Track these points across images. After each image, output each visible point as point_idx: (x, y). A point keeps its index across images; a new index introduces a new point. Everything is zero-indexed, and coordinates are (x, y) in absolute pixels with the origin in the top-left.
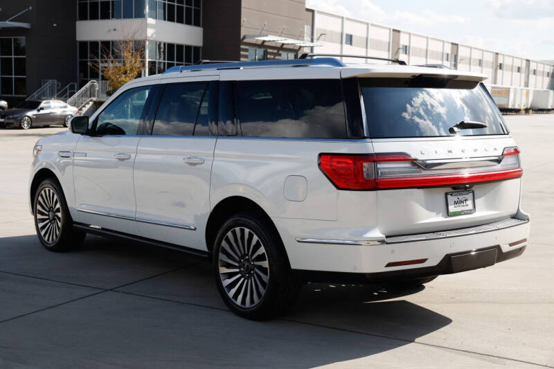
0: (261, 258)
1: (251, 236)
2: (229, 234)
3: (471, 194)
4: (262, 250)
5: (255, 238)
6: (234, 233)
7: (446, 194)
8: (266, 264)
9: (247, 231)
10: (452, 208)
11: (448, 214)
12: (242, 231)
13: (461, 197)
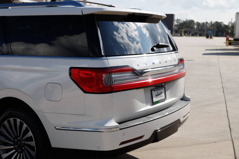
0: (30, 139)
1: (21, 124)
2: (6, 123)
3: (164, 89)
4: (30, 134)
5: (25, 126)
6: (9, 122)
7: (151, 90)
8: (33, 143)
9: (18, 121)
10: (155, 100)
11: (153, 103)
12: (15, 121)
13: (159, 92)
